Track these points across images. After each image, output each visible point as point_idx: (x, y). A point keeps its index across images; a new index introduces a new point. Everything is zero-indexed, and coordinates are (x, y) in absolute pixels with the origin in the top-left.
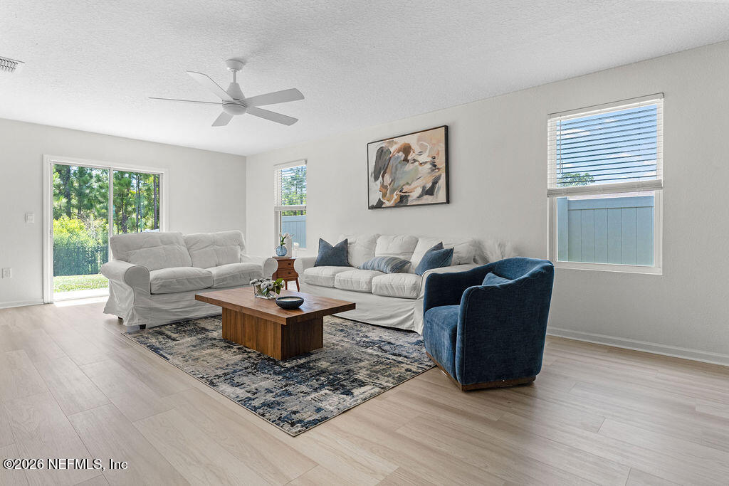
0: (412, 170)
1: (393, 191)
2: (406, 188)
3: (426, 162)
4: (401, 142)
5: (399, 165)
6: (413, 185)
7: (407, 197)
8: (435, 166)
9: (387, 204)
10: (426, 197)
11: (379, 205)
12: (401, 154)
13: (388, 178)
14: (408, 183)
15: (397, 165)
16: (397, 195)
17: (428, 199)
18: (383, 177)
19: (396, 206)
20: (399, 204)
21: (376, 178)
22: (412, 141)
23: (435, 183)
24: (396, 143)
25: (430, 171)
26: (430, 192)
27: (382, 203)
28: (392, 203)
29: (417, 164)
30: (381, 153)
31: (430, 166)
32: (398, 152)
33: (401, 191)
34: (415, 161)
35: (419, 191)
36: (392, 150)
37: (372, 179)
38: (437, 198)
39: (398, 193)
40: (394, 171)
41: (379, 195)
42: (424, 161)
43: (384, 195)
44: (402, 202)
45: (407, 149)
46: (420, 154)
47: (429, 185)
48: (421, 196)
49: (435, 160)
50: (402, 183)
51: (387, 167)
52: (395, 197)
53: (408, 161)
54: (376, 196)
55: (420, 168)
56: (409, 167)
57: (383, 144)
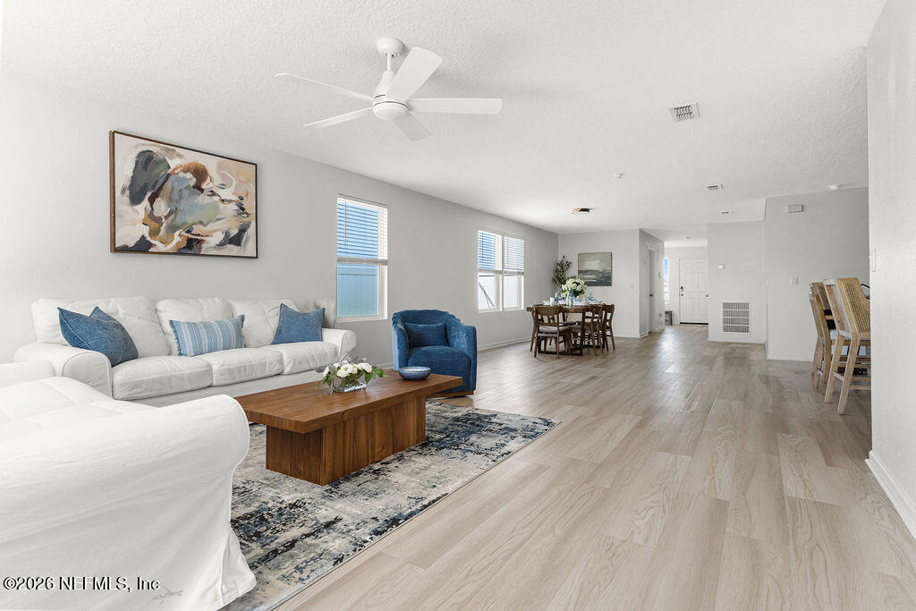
0: (210, 204)
1: (172, 228)
2: (197, 229)
3: (230, 201)
4: (191, 158)
5: (186, 193)
6: (210, 227)
7: (200, 242)
8: (243, 209)
9: (160, 247)
10: (230, 246)
11: (143, 247)
12: (189, 175)
13: (161, 207)
14: (201, 223)
15: (181, 191)
16: (180, 235)
17: (231, 249)
18: (152, 200)
19: (179, 252)
20: (184, 251)
21: (135, 199)
22: (210, 164)
23: (242, 231)
24: (180, 156)
25: (236, 213)
26: (236, 240)
27: (151, 245)
28: (170, 247)
29: (216, 198)
30: (146, 161)
31: (236, 208)
32: (185, 171)
33: (188, 232)
34: (213, 194)
35: (219, 237)
36: (173, 163)
37: (123, 200)
38: (244, 251)
39: (183, 233)
40: (175, 196)
41: (145, 231)
42: (228, 198)
43: (154, 233)
44: (192, 246)
45: (200, 174)
46: (222, 186)
47: (234, 232)
48: (221, 245)
49: (243, 202)
50: (190, 220)
51: (161, 188)
52: (178, 239)
53: (202, 191)
54: (132, 231)
55: (221, 205)
56: (203, 199)
57: (155, 149)
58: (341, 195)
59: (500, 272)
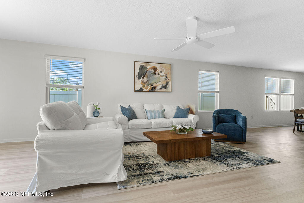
0: (157, 78)
1: (148, 85)
2: (154, 85)
3: (163, 76)
5: (151, 75)
6: (158, 84)
7: (155, 88)
8: (167, 78)
9: (145, 90)
11: (141, 90)
12: (152, 70)
13: (145, 79)
14: (155, 83)
15: (150, 74)
16: (150, 87)
17: (164, 90)
18: (143, 78)
19: (150, 91)
20: (151, 91)
21: (139, 78)
22: (158, 66)
23: (167, 84)
24: (150, 65)
25: (165, 79)
26: (165, 87)
27: (143, 90)
28: (148, 90)
29: (159, 75)
30: (142, 68)
31: (165, 78)
32: (151, 69)
33: (152, 85)
34: (159, 74)
35: (160, 86)
36: (148, 67)
37: (137, 78)
38: (167, 90)
39: (151, 86)
40: (149, 76)
41: (141, 86)
42: (163, 75)
43: (144, 86)
44: (153, 89)
45: (155, 69)
46: (161, 72)
47: (164, 85)
48: (161, 88)
49: (167, 76)
50: (152, 82)
51: (145, 74)
52: (149, 88)
53: (156, 74)
54: (139, 86)
55: (161, 77)
56: (156, 76)
57: (144, 64)
58: (200, 70)
59: (278, 94)
